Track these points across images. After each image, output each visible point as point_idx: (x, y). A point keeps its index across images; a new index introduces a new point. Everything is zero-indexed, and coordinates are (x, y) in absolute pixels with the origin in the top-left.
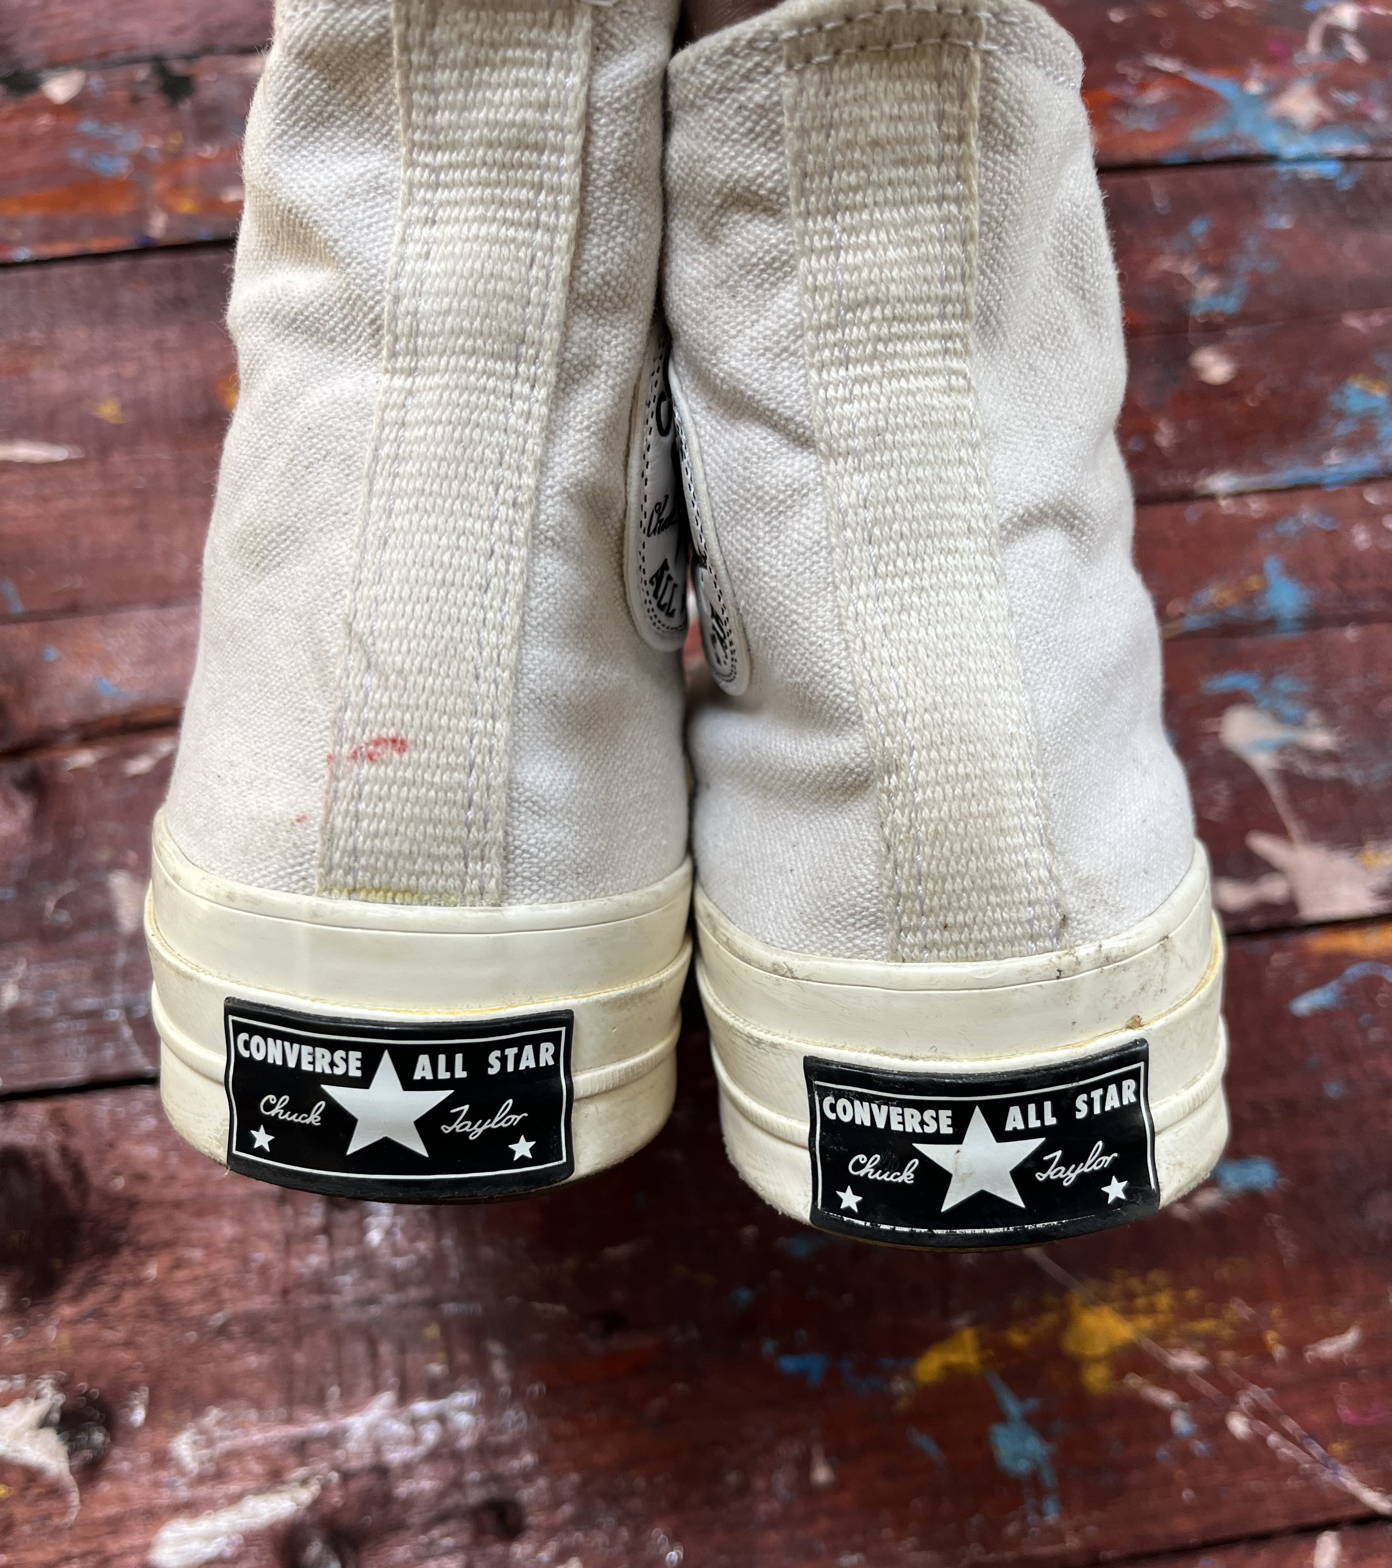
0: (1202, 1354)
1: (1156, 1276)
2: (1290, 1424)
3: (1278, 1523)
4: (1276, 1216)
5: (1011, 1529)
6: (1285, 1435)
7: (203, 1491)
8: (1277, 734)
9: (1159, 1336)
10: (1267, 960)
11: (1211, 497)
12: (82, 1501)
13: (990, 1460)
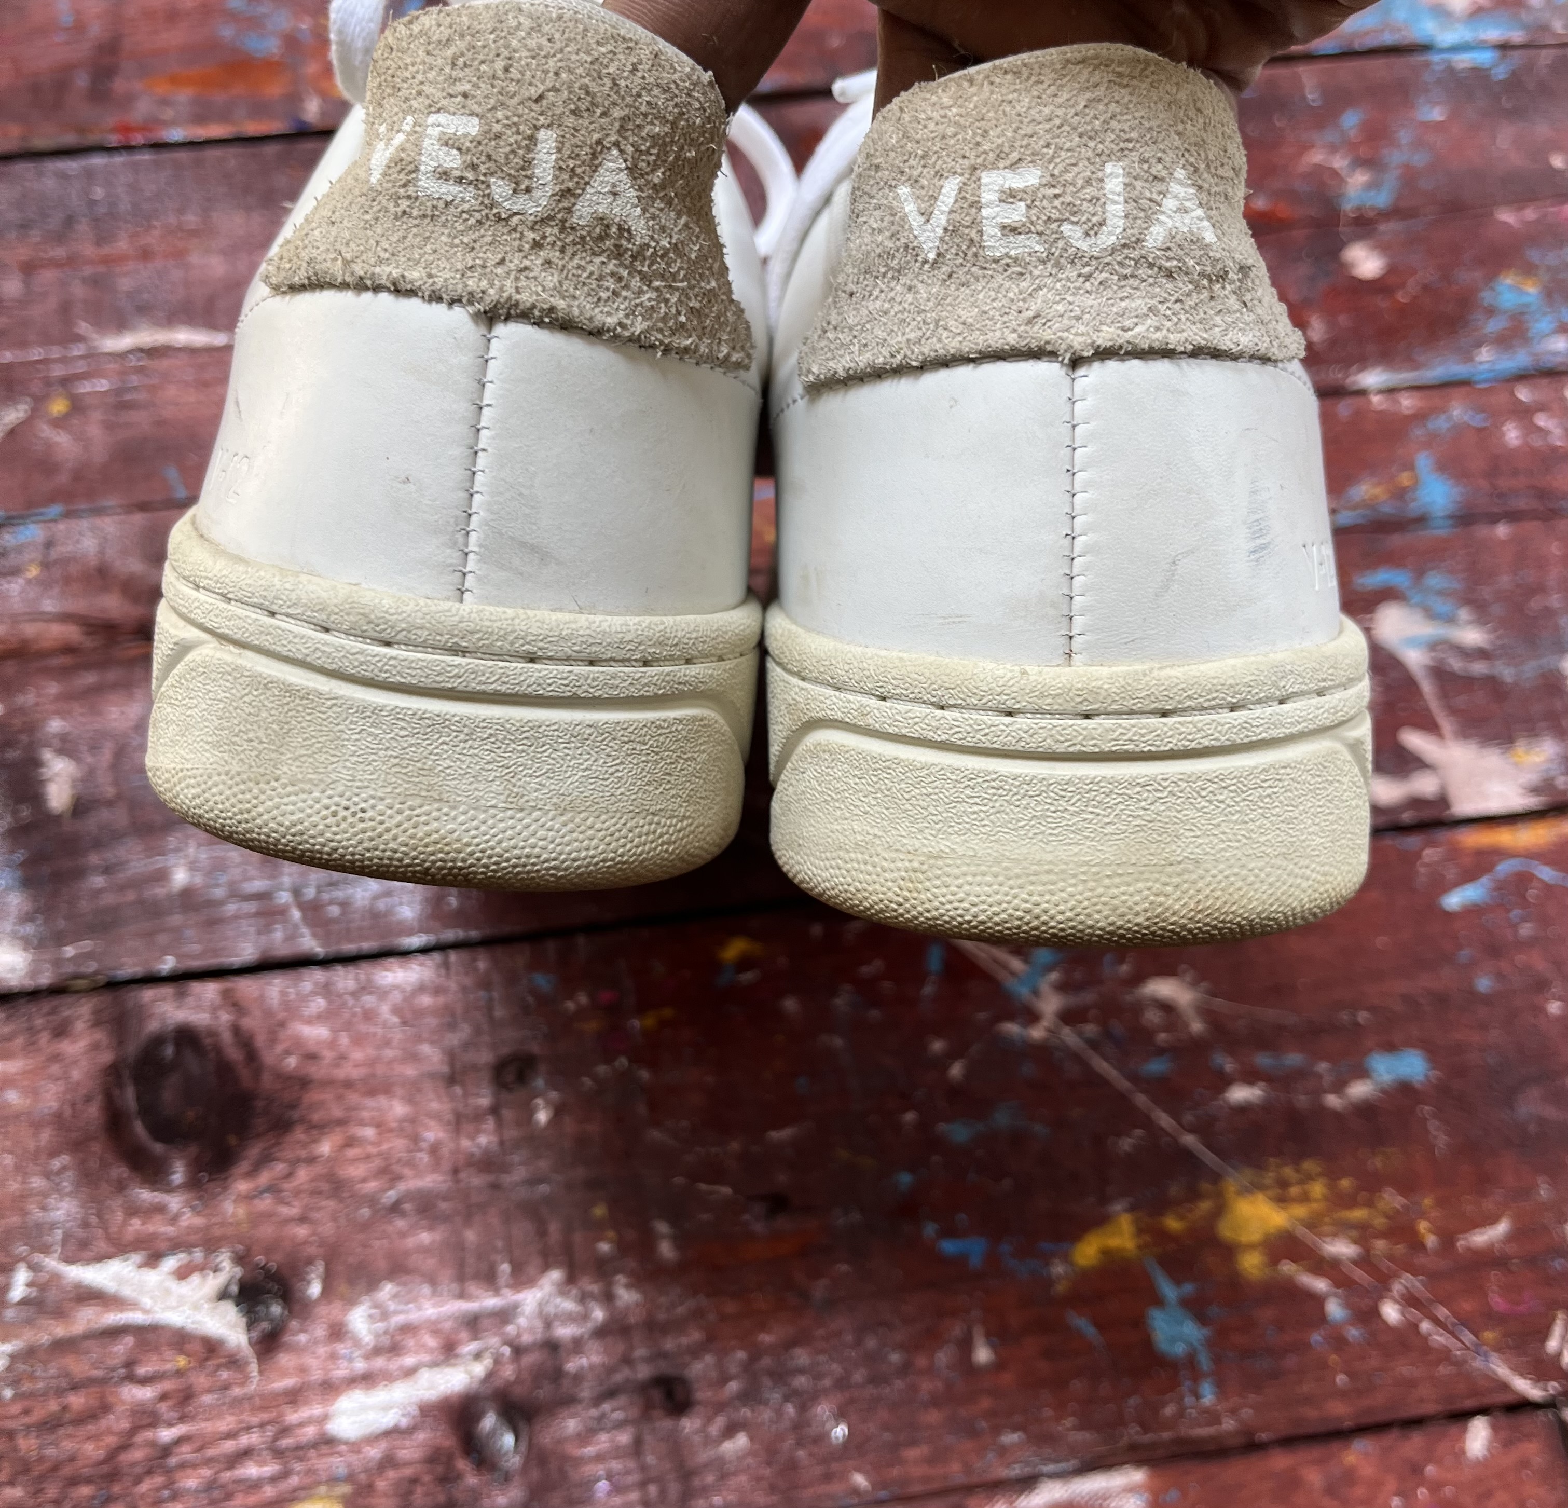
0: (1355, 1242)
1: (1309, 1165)
2: (1442, 1312)
3: (1429, 1408)
4: (1426, 1108)
5: (1169, 1410)
6: (1436, 1321)
7: (379, 1363)
8: (1429, 630)
9: (1312, 1224)
10: (1418, 855)
11: (1362, 393)
12: (261, 1372)
13: (1147, 1343)
